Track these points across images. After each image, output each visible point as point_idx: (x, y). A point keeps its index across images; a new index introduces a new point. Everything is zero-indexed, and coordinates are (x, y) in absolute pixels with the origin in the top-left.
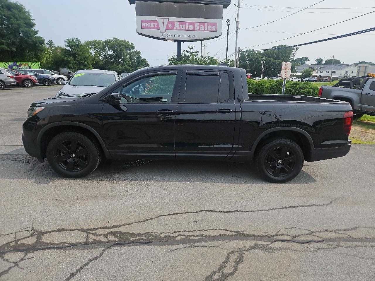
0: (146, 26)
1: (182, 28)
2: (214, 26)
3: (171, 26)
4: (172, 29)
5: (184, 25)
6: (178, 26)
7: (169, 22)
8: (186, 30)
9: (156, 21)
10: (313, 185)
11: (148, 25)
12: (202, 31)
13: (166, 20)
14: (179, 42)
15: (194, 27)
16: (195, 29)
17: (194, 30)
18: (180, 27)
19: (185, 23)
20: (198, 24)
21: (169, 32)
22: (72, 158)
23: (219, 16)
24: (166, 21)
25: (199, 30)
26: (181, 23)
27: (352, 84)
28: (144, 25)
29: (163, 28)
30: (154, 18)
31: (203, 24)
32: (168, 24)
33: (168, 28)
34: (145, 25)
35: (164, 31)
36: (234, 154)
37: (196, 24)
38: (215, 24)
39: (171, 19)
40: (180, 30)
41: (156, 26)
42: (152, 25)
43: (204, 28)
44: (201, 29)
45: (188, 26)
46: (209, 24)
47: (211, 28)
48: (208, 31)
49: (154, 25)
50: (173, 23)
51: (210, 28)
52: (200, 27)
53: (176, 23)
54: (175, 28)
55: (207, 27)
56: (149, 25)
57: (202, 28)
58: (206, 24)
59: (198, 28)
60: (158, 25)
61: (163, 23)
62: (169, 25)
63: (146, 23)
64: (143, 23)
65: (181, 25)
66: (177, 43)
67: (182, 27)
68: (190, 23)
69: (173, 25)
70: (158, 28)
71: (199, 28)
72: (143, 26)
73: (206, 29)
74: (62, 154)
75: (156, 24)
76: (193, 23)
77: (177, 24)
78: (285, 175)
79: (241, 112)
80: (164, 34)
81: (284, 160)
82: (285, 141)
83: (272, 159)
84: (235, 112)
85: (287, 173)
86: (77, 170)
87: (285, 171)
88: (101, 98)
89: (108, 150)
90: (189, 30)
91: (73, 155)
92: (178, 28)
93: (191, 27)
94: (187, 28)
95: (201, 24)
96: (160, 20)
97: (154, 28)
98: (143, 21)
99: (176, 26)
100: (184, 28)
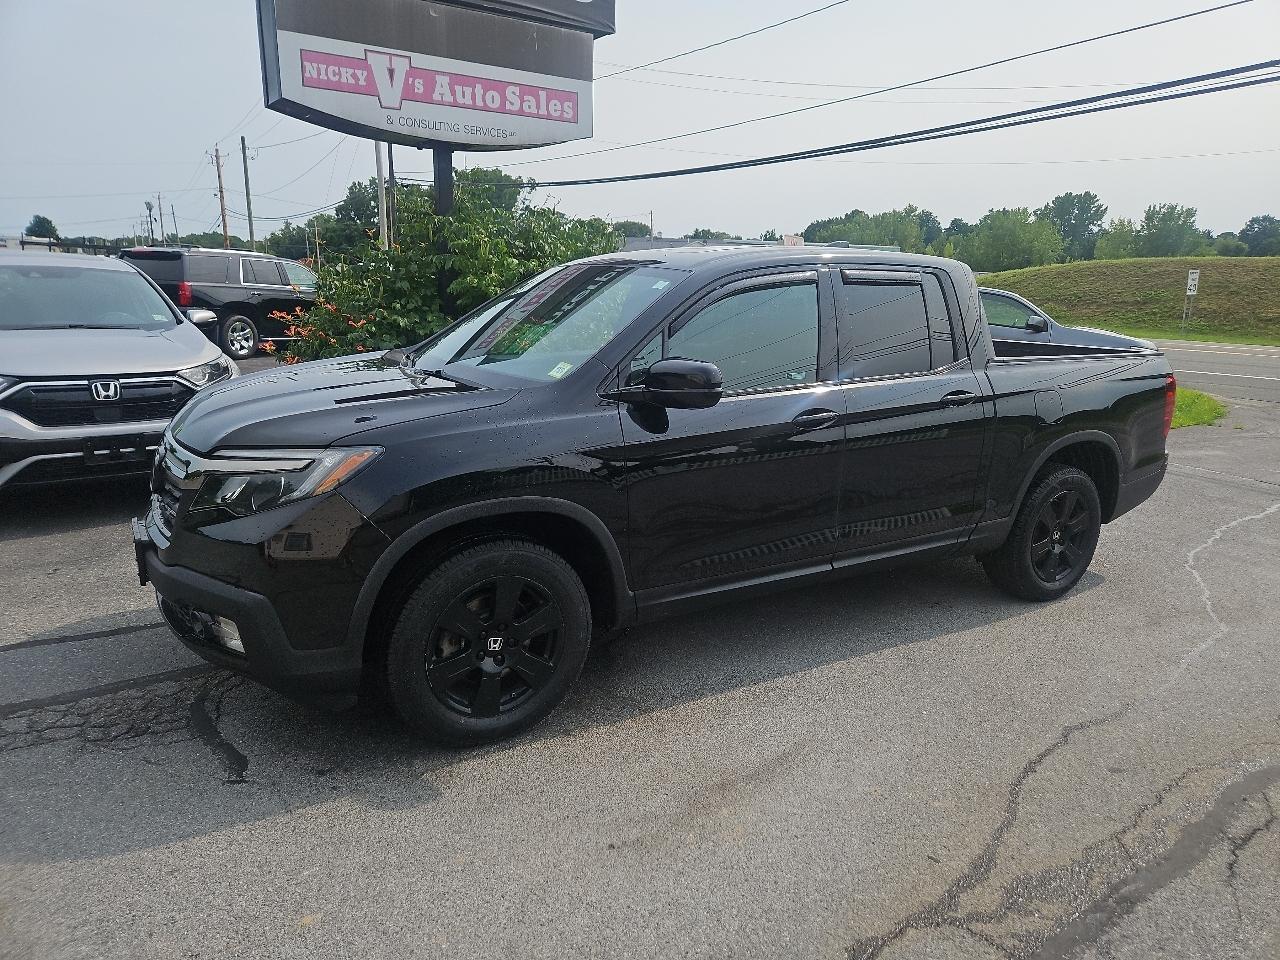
0: (323, 77)
1: (460, 100)
2: (567, 104)
3: (419, 87)
4: (427, 98)
5: (468, 91)
6: (447, 90)
7: (414, 71)
8: (474, 108)
9: (362, 64)
10: (1099, 590)
11: (329, 73)
12: (530, 115)
13: (402, 61)
15: (504, 99)
16: (508, 106)
17: (502, 110)
18: (453, 93)
19: (469, 81)
20: (517, 90)
21: (413, 109)
22: (493, 654)
23: (583, 71)
24: (401, 66)
25: (521, 113)
26: (457, 79)
28: (311, 70)
29: (391, 93)
30: (355, 49)
31: (533, 91)
32: (411, 79)
33: (408, 95)
34: (319, 74)
35: (397, 106)
36: (973, 532)
37: (511, 89)
38: (570, 97)
39: (421, 60)
40: (455, 105)
41: (362, 82)
42: (346, 76)
43: (538, 107)
44: (526, 108)
45: (484, 95)
46: (552, 94)
47: (559, 107)
48: (549, 117)
49: (354, 76)
50: (430, 77)
51: (554, 106)
52: (522, 100)
53: (439, 79)
54: (436, 97)
55: (547, 106)
56: (334, 74)
57: (529, 107)
58: (543, 94)
59: (516, 107)
60: (370, 79)
61: (391, 72)
62: (413, 82)
63: (323, 67)
64: (305, 63)
65: (458, 89)
67: (464, 95)
68: (489, 84)
69: (430, 86)
70: (370, 90)
71: (521, 107)
72: (307, 75)
73: (543, 111)
74: (447, 649)
75: (362, 75)
76: (500, 86)
77: (442, 81)
78: (1065, 573)
79: (994, 398)
80: (395, 115)
81: (1064, 529)
82: (1073, 474)
83: (1043, 531)
84: (982, 399)
85: (1070, 567)
86: (514, 704)
87: (1064, 561)
88: (603, 386)
89: (631, 593)
90: (486, 109)
91: (495, 642)
92: (449, 98)
93: (493, 99)
94: (479, 103)
95: (527, 90)
96: (380, 60)
97: (355, 90)
98: (305, 55)
99: (438, 89)
100: (469, 101)
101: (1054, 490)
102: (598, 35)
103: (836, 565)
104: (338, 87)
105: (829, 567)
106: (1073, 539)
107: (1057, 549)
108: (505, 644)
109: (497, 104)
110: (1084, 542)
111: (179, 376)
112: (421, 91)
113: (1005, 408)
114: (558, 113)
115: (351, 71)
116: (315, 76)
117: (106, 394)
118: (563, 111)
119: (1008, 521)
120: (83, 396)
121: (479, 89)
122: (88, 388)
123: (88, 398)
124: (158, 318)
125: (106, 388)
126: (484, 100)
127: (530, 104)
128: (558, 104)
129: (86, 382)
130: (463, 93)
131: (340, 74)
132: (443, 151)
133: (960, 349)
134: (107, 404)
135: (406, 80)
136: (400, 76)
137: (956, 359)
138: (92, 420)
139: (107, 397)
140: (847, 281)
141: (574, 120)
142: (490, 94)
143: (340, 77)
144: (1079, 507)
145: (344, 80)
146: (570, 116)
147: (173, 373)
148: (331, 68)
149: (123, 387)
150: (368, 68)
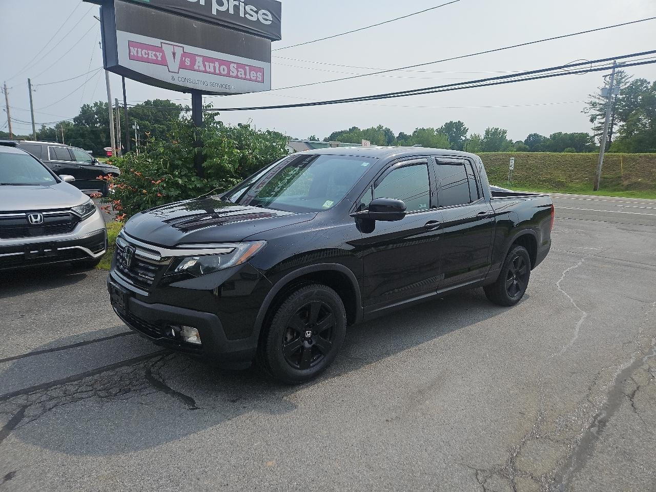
0: (140, 55)
1: (208, 70)
2: (259, 73)
3: (188, 62)
4: (191, 68)
5: (212, 65)
6: (201, 64)
7: (185, 54)
8: (214, 73)
9: (160, 49)
11: (142, 53)
12: (241, 78)
13: (179, 49)
15: (229, 70)
16: (231, 74)
17: (228, 75)
18: (205, 66)
19: (212, 60)
20: (235, 66)
21: (184, 73)
22: (308, 339)
23: (266, 57)
24: (179, 51)
25: (237, 77)
26: (206, 59)
28: (134, 51)
29: (174, 65)
30: (156, 42)
31: (243, 66)
32: (184, 58)
33: (182, 66)
34: (138, 53)
36: (487, 275)
37: (232, 65)
38: (261, 70)
39: (189, 49)
40: (205, 72)
41: (159, 59)
42: (152, 56)
43: (245, 74)
44: (239, 75)
45: (219, 68)
46: (252, 68)
47: (255, 75)
48: (250, 80)
49: (155, 55)
50: (193, 57)
51: (253, 75)
52: (238, 71)
54: (196, 67)
55: (250, 74)
56: (145, 54)
57: (241, 74)
59: (234, 74)
60: (163, 57)
61: (174, 54)
63: (140, 50)
64: (131, 48)
65: (207, 64)
67: (210, 67)
68: (222, 62)
69: (193, 62)
70: (164, 63)
71: (237, 74)
72: (132, 54)
73: (248, 77)
75: (159, 55)
76: (227, 63)
77: (199, 59)
78: (518, 293)
79: (495, 215)
80: (176, 76)
81: (517, 273)
82: (521, 249)
83: (510, 275)
84: (490, 216)
85: (520, 290)
86: (316, 362)
87: (517, 288)
88: (351, 212)
89: (362, 308)
90: (220, 74)
91: (308, 333)
92: (202, 68)
93: (224, 70)
94: (217, 71)
95: (240, 66)
96: (169, 48)
97: (155, 62)
98: (131, 43)
99: (197, 64)
100: (212, 71)
102: (273, 40)
103: (438, 292)
104: (147, 61)
105: (436, 293)
106: (520, 278)
107: (515, 282)
108: (312, 334)
109: (226, 72)
110: (524, 278)
111: (72, 210)
114: (255, 78)
115: (154, 53)
116: (136, 55)
117: (35, 220)
118: (257, 77)
119: (499, 270)
120: (24, 221)
121: (217, 64)
122: (26, 217)
123: (27, 223)
124: (47, 179)
125: (36, 217)
126: (219, 70)
128: (255, 73)
129: (24, 214)
131: (148, 54)
132: (197, 95)
133: (480, 194)
134: (37, 226)
135: (182, 59)
136: (178, 56)
137: (479, 198)
138: (28, 235)
139: (36, 222)
140: (439, 163)
141: (262, 82)
142: (222, 67)
143: (148, 55)
144: (523, 263)
145: (150, 57)
146: (260, 80)
147: (69, 209)
148: (144, 51)
149: (45, 216)
150: (163, 52)
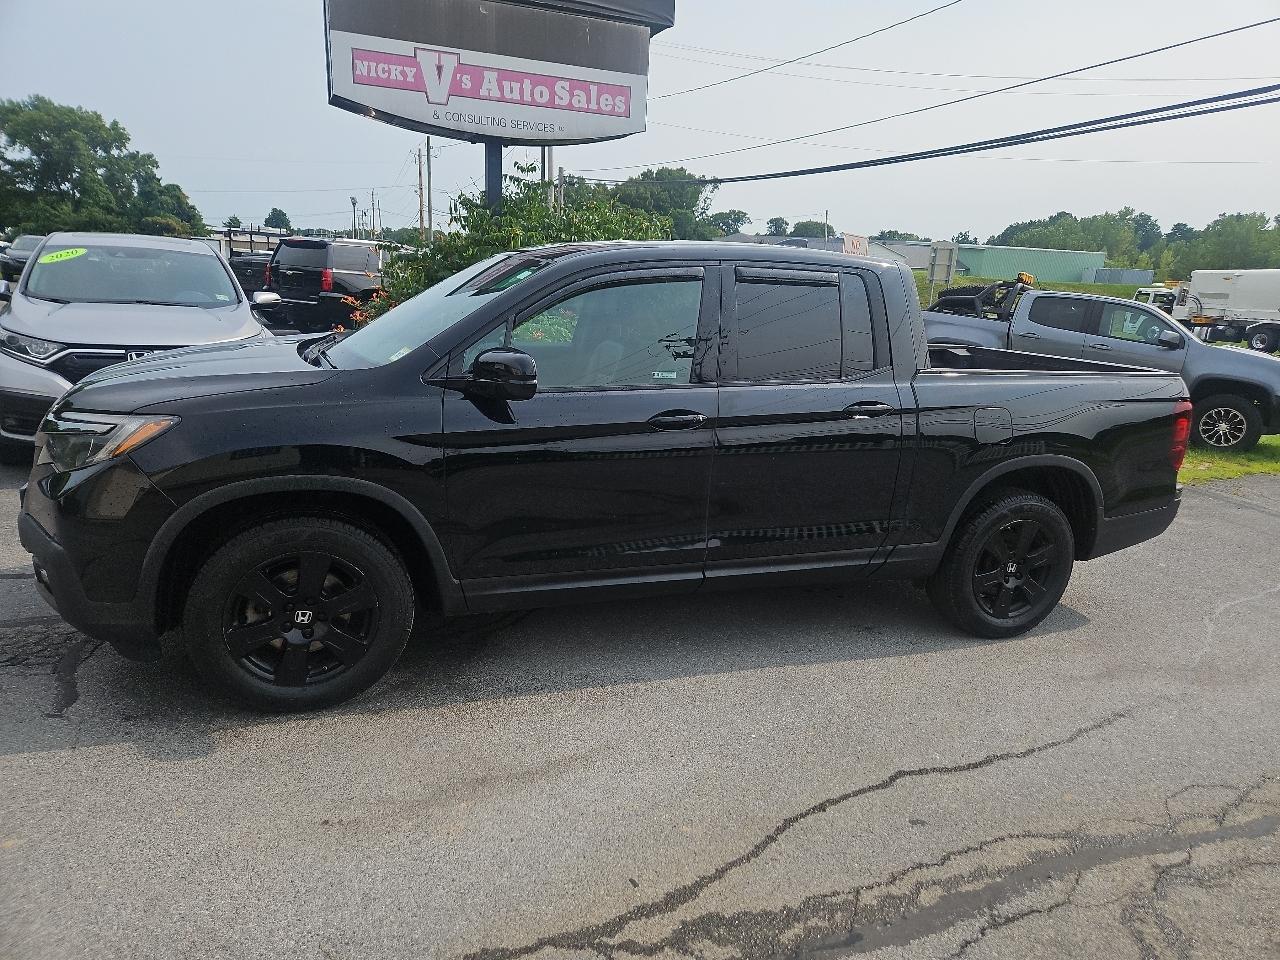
0: (373, 74)
1: (507, 95)
2: (619, 98)
3: (467, 82)
4: (474, 94)
5: (516, 86)
6: (494, 86)
7: (461, 68)
8: (522, 103)
9: (412, 61)
10: (1080, 632)
11: (378, 70)
12: (580, 110)
13: (450, 58)
14: (494, 146)
15: (553, 94)
16: (557, 101)
17: (551, 105)
18: (501, 89)
19: (518, 76)
20: (567, 85)
21: (459, 104)
22: (301, 626)
23: (636, 63)
24: (449, 63)
25: (570, 107)
26: (504, 75)
27: (978, 303)
28: (362, 68)
29: (438, 89)
30: (405, 47)
31: (584, 85)
32: (459, 76)
33: (456, 91)
34: (369, 71)
35: (444, 101)
36: (890, 554)
37: (560, 84)
38: (624, 91)
39: (470, 57)
40: (502, 100)
41: (410, 79)
42: (395, 72)
43: (589, 101)
44: (575, 102)
45: (532, 90)
46: (603, 88)
47: (610, 102)
48: (599, 112)
49: (403, 73)
50: (477, 73)
51: (606, 102)
52: (572, 95)
53: (486, 74)
54: (483, 92)
55: (598, 99)
56: (384, 71)
57: (579, 101)
58: (594, 89)
59: (565, 102)
60: (419, 76)
61: (439, 68)
62: (461, 77)
63: (373, 65)
64: (356, 61)
65: (506, 84)
66: (482, 146)
67: (512, 90)
68: (537, 79)
69: (478, 82)
70: (418, 86)
71: (571, 100)
72: (358, 72)
73: (593, 106)
74: (251, 617)
75: (411, 72)
76: (549, 81)
77: (490, 77)
78: (1023, 610)
79: (917, 411)
80: (441, 110)
81: (1021, 562)
82: (1032, 501)
83: (990, 561)
84: (900, 412)
85: (1030, 603)
86: (322, 677)
87: (1021, 597)
88: (430, 372)
89: (456, 581)
90: (534, 104)
91: (304, 615)
92: (496, 93)
93: (542, 94)
94: (527, 98)
95: (575, 84)
96: (428, 57)
97: (404, 86)
98: (358, 54)
99: (486, 85)
100: (516, 96)
101: (1003, 518)
102: (656, 29)
103: (709, 574)
105: (700, 575)
106: (1035, 573)
107: (1011, 584)
108: (314, 620)
112: (469, 85)
113: (933, 425)
114: (609, 108)
115: (400, 68)
116: (365, 74)
119: (935, 546)
121: (527, 83)
122: (124, 356)
124: (221, 297)
127: (580, 99)
128: (610, 98)
129: (123, 351)
130: (511, 89)
133: (882, 359)
135: (454, 76)
137: (875, 367)
140: (740, 279)
142: (538, 89)
143: (390, 74)
144: (1041, 540)
148: (381, 66)
150: (417, 65)
